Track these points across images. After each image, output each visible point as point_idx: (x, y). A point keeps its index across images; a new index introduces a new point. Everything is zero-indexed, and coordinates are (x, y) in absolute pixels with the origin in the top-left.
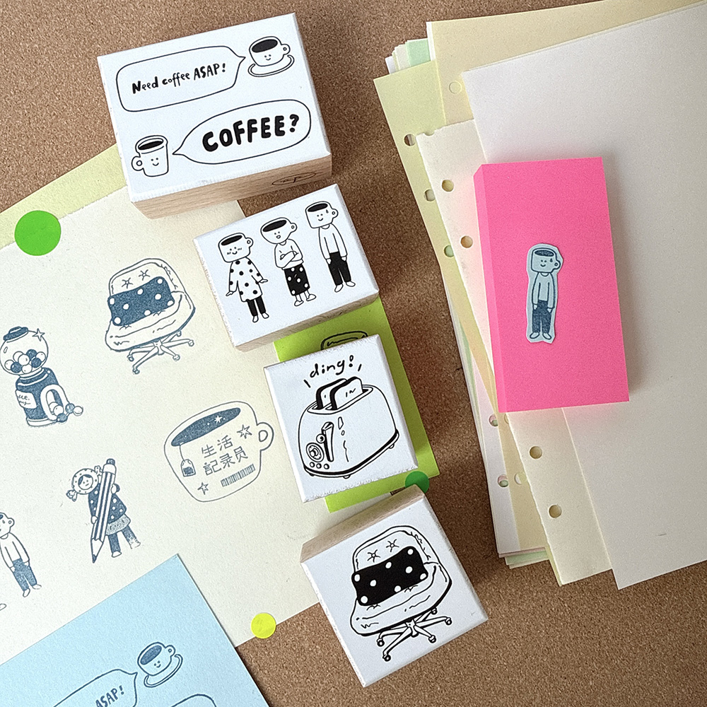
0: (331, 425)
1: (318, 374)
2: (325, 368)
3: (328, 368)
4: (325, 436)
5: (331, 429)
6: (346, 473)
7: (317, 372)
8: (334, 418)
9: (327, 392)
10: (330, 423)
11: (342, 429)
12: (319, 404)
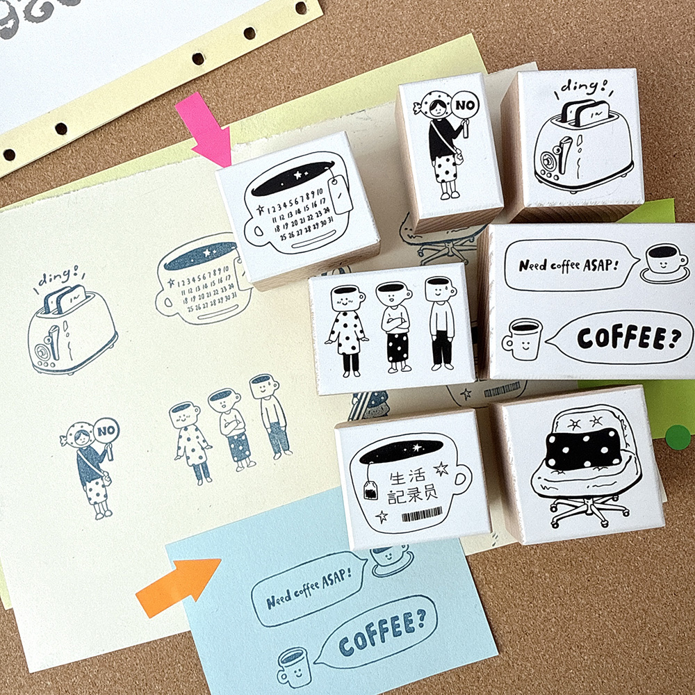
0: (570, 140)
1: (569, 89)
2: (578, 86)
3: (581, 86)
4: (562, 148)
5: (569, 144)
6: (574, 189)
7: (569, 87)
8: (574, 135)
9: (574, 108)
10: (570, 138)
11: (579, 147)
12: (564, 118)
